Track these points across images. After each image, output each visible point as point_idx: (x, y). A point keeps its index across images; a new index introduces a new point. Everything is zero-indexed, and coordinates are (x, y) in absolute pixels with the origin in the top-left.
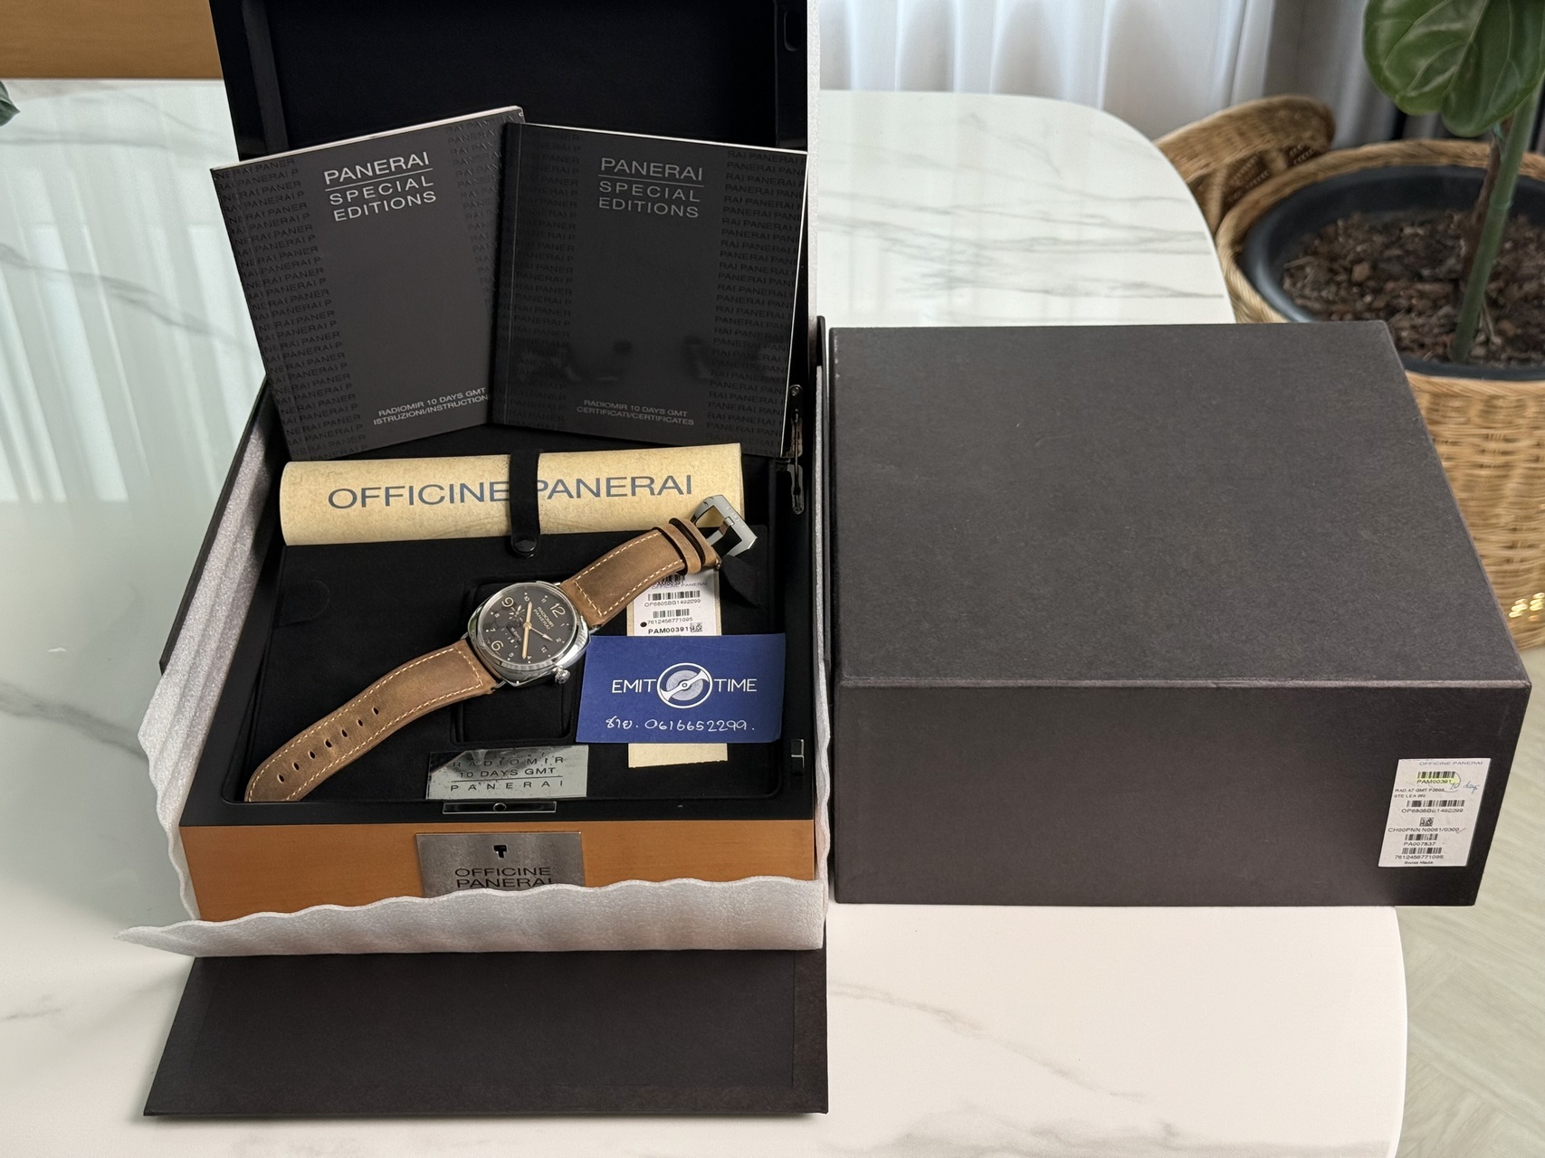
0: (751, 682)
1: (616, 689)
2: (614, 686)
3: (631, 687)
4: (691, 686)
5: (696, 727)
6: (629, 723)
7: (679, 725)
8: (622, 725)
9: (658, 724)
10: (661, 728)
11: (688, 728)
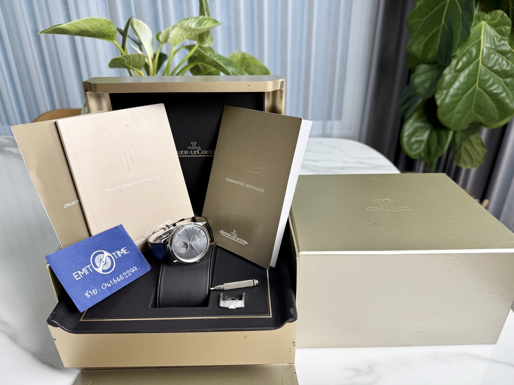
0: (125, 249)
1: (77, 277)
2: (75, 276)
3: (83, 273)
4: (105, 261)
5: (120, 278)
6: (95, 291)
7: (114, 281)
8: (93, 293)
9: (107, 285)
10: (109, 286)
11: (118, 280)
